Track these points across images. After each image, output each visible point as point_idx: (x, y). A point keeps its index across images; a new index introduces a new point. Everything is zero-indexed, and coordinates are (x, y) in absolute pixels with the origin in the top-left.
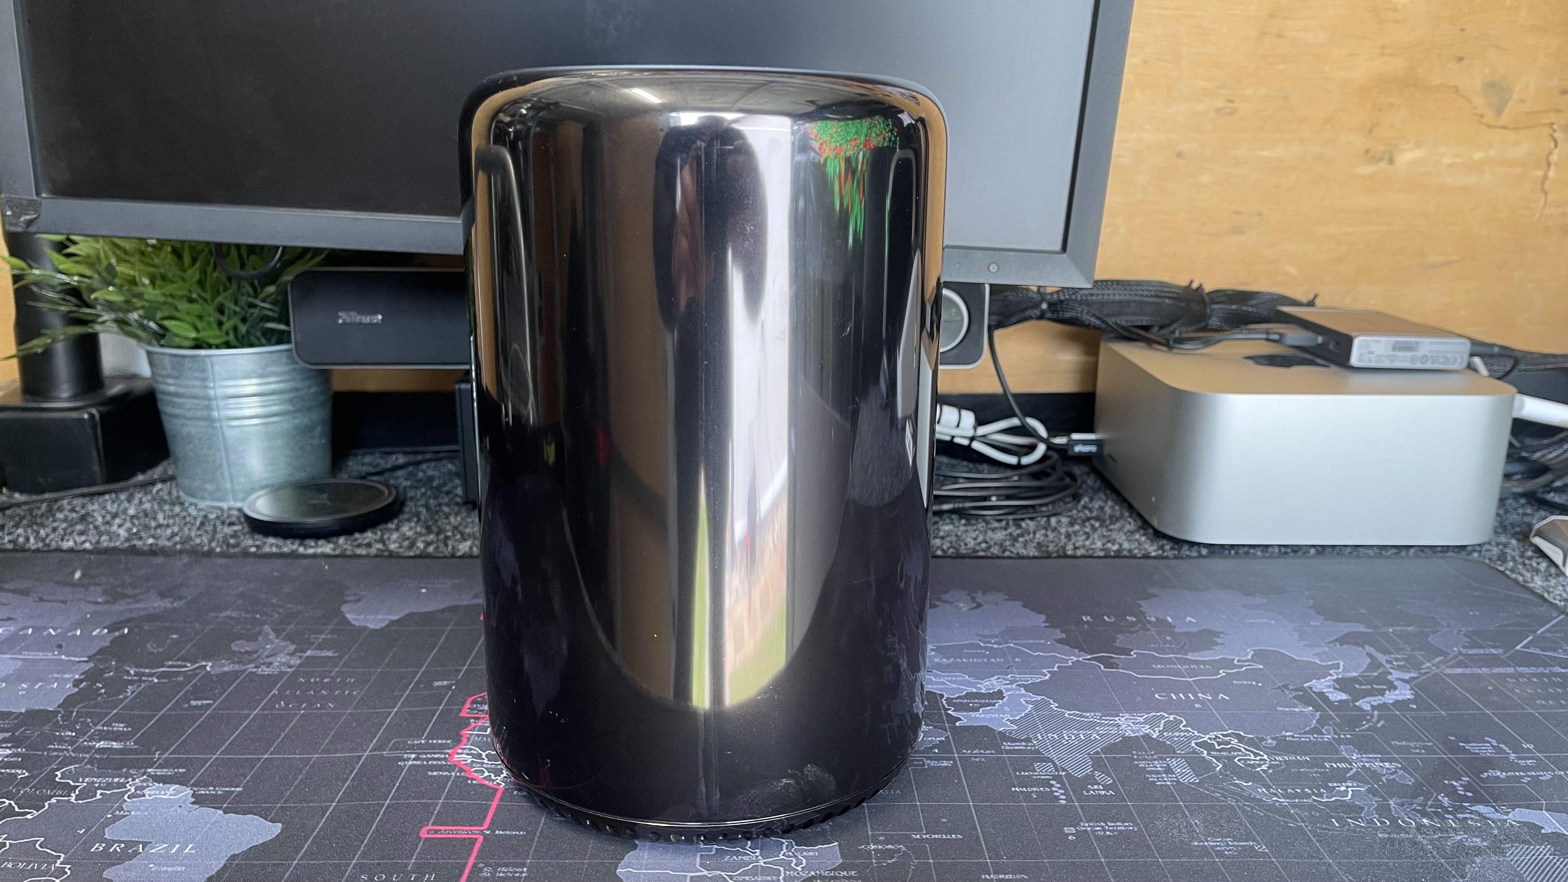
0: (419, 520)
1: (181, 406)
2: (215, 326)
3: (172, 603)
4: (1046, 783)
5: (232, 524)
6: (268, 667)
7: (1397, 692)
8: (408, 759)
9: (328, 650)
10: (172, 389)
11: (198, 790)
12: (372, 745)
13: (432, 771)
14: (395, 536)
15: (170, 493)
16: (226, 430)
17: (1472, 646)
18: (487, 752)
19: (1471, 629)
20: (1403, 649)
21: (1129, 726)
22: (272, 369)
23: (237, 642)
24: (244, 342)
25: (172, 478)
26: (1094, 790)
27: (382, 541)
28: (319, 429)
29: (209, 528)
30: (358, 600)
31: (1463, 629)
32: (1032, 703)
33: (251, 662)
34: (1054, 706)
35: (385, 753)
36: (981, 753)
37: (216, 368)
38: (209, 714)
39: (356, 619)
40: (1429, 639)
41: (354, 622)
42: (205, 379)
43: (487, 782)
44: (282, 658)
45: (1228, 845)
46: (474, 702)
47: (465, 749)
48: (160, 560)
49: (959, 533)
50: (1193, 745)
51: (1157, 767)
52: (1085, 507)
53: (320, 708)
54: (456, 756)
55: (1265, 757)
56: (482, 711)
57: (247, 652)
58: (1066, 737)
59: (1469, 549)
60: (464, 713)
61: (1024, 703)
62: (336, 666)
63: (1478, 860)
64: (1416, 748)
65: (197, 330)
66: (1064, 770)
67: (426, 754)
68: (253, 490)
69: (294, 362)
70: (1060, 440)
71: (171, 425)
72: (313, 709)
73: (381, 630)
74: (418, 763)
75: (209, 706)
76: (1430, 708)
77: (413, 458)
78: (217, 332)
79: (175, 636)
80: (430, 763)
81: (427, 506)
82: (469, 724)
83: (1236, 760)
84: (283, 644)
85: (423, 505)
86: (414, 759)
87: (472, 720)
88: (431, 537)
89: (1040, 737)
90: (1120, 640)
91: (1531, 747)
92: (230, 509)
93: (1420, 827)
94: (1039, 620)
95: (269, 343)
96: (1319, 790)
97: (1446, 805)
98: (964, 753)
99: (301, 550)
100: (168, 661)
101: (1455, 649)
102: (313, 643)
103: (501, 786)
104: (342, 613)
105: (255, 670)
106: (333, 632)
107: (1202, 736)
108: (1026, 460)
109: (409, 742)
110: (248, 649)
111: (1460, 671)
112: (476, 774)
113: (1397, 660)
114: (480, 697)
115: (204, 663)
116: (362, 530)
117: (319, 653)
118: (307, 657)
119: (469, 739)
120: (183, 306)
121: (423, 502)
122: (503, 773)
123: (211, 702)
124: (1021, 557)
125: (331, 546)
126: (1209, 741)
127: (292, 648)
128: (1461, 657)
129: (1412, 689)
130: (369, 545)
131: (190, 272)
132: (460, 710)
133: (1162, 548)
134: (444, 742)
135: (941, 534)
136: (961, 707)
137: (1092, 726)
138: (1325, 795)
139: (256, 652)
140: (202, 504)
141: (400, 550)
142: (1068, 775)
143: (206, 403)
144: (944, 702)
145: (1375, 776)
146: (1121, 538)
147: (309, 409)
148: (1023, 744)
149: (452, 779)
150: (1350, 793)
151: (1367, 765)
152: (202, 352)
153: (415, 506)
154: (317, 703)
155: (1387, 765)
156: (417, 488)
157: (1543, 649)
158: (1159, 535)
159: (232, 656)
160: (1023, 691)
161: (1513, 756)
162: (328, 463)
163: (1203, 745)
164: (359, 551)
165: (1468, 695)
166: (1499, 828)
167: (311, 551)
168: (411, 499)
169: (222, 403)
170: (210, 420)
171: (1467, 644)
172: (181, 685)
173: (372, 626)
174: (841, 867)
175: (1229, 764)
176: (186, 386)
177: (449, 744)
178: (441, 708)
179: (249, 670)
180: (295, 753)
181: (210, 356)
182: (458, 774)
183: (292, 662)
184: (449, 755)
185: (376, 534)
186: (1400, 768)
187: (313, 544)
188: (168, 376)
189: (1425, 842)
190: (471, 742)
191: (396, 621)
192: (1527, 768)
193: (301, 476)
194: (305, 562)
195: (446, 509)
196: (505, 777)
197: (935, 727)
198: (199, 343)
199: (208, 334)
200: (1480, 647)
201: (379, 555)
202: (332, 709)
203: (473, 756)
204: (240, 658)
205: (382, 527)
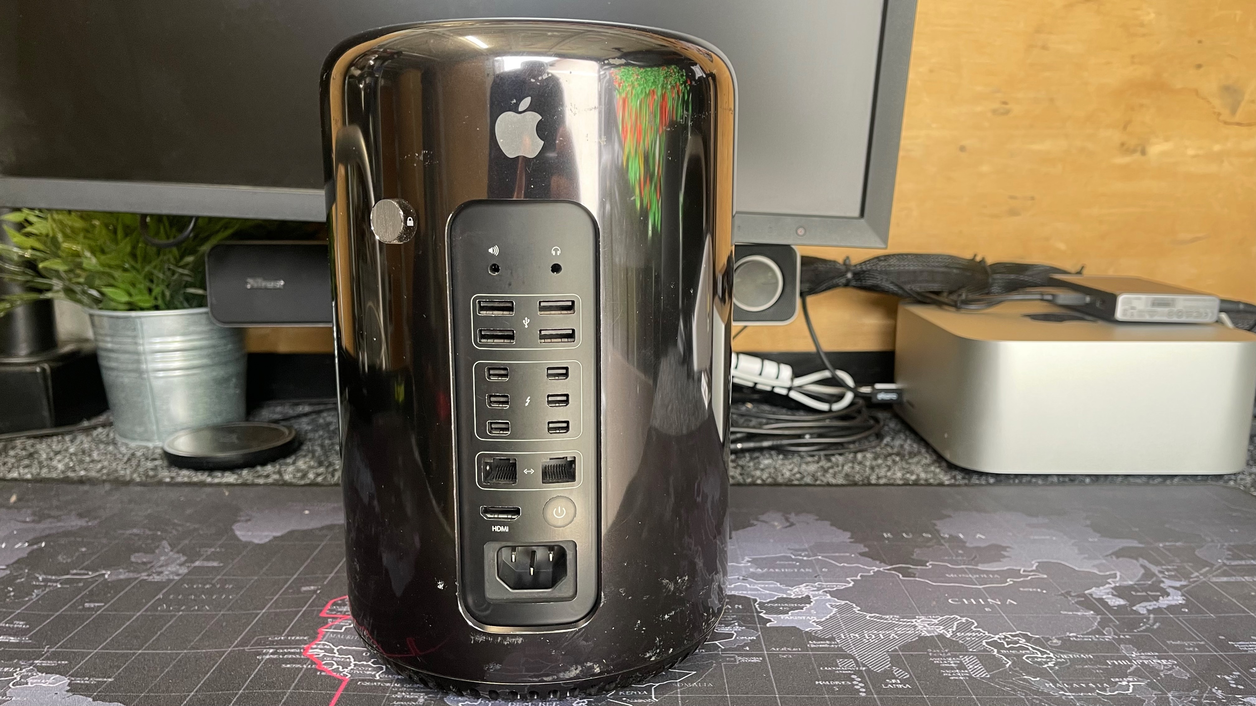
0: (313, 457)
1: (117, 360)
2: (146, 292)
3: (87, 522)
4: (848, 677)
5: (155, 459)
6: (158, 575)
7: (1170, 598)
8: (266, 654)
9: (214, 560)
10: (109, 346)
11: (75, 680)
12: (236, 642)
13: (287, 664)
14: (291, 469)
15: (108, 435)
16: (152, 380)
17: (1235, 557)
18: (339, 648)
19: (1232, 544)
20: (1173, 561)
21: (925, 627)
22: (192, 328)
23: (137, 554)
24: (170, 305)
25: (111, 424)
26: (892, 684)
27: (279, 473)
28: (234, 380)
29: (134, 462)
30: (249, 520)
31: (1226, 544)
32: (836, 607)
33: (144, 571)
34: (857, 609)
35: (246, 648)
36: (788, 651)
37: (145, 327)
38: (99, 614)
39: (244, 536)
40: (1196, 553)
41: (241, 538)
42: (135, 337)
43: (335, 674)
44: (173, 568)
46: (335, 604)
47: (319, 644)
48: (86, 488)
49: (777, 466)
50: (984, 644)
51: (950, 663)
52: (887, 445)
53: (198, 610)
54: (311, 651)
55: (1052, 655)
56: (341, 612)
57: (144, 563)
58: (867, 637)
59: (1226, 478)
60: (325, 613)
61: (829, 606)
62: (219, 575)
64: (1189, 646)
65: (130, 295)
66: (864, 666)
67: (283, 649)
68: (176, 431)
69: (211, 323)
70: (866, 390)
71: (109, 377)
72: (191, 611)
73: (265, 544)
74: (275, 656)
75: (100, 607)
76: (1200, 611)
77: (317, 408)
78: (147, 297)
79: (84, 549)
81: (322, 446)
82: (327, 623)
83: (1024, 658)
84: (176, 556)
85: (319, 445)
86: (272, 654)
87: (330, 620)
88: (321, 470)
89: (843, 637)
90: (917, 553)
92: (155, 448)
94: (845, 537)
95: (191, 307)
96: (1102, 685)
97: (1220, 696)
98: (773, 651)
99: (209, 480)
100: (73, 569)
101: (1219, 561)
102: (202, 555)
103: (347, 677)
104: (232, 530)
105: (146, 578)
106: (221, 546)
107: (992, 636)
108: (837, 407)
109: (270, 639)
110: (145, 560)
111: (1225, 579)
112: (325, 667)
113: (1168, 570)
114: (341, 600)
115: (104, 572)
116: (264, 464)
117: (206, 564)
118: (195, 567)
119: (324, 636)
120: (117, 274)
121: (319, 442)
122: (350, 666)
123: (103, 604)
124: (829, 485)
125: (236, 476)
126: (999, 641)
127: (183, 559)
128: (1225, 568)
129: (1183, 595)
130: (267, 476)
131: (122, 245)
132: (321, 611)
133: (954, 477)
134: (301, 638)
135: (762, 466)
136: (770, 611)
137: (891, 626)
138: (1108, 689)
139: (151, 563)
140: (133, 444)
141: (293, 480)
142: (869, 671)
143: (136, 357)
144: (757, 606)
145: (1154, 671)
146: (918, 470)
147: (226, 364)
148: (828, 642)
149: (304, 670)
150: (1131, 687)
151: (1146, 662)
152: (133, 314)
153: (312, 446)
154: (195, 606)
155: (1164, 662)
156: (316, 431)
158: (951, 467)
159: (130, 566)
160: (829, 596)
162: (242, 410)
163: (994, 644)
164: (257, 481)
165: (1234, 600)
167: (216, 481)
168: (310, 440)
169: (149, 357)
170: (140, 372)
171: (1230, 557)
172: (80, 590)
173: (256, 541)
175: (1018, 660)
176: (120, 343)
177: (305, 640)
178: (304, 609)
179: (142, 578)
180: (167, 649)
181: (140, 317)
182: (310, 666)
183: (181, 572)
184: (304, 650)
185: (274, 467)
186: (1176, 665)
187: (220, 475)
188: (106, 335)
190: (325, 639)
191: (279, 537)
193: (218, 420)
194: (209, 490)
196: (352, 669)
197: (747, 628)
198: (132, 307)
199: (139, 298)
200: (1242, 559)
201: (275, 484)
202: (208, 611)
203: (326, 650)
204: (136, 568)
205: (281, 461)
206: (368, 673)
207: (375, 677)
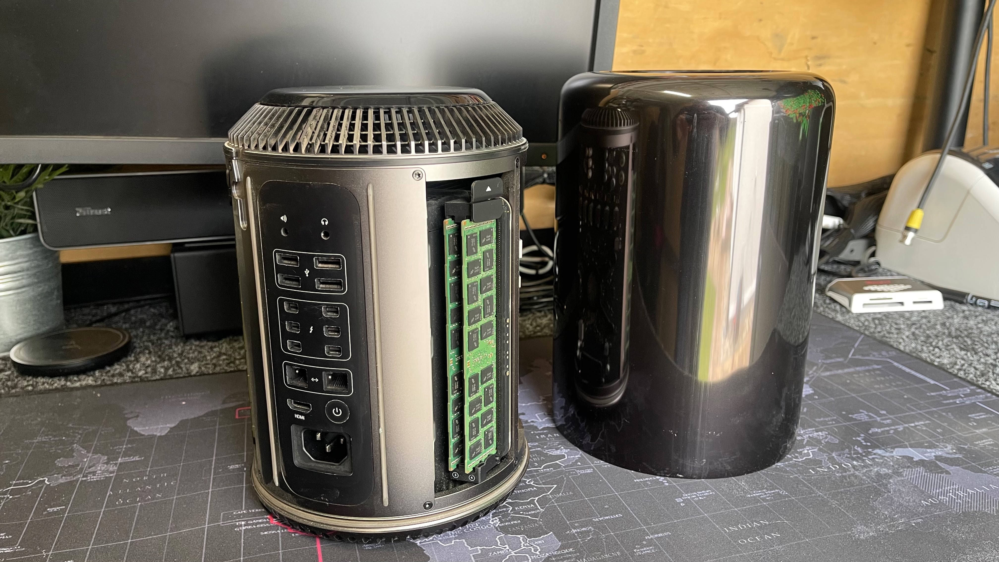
6: (94, 475)
8: (241, 526)
9: (133, 455)
12: (207, 519)
13: (263, 532)
17: (827, 357)
23: (59, 460)
27: (130, 370)
28: (56, 293)
30: (137, 416)
33: (78, 473)
35: (219, 523)
38: (67, 516)
44: (101, 467)
45: (765, 494)
53: (152, 499)
57: (72, 467)
62: (147, 467)
63: (891, 481)
64: (829, 421)
72: (146, 501)
73: (166, 435)
74: (250, 527)
76: (825, 398)
81: (151, 341)
84: (96, 456)
91: (884, 412)
93: (854, 467)
97: (861, 452)
98: (596, 463)
99: (69, 384)
100: (12, 481)
102: (119, 453)
104: (129, 427)
105: (85, 479)
108: (541, 271)
109: (234, 514)
110: (70, 464)
111: (828, 373)
115: (41, 479)
117: (128, 459)
118: (120, 464)
127: (105, 458)
128: (825, 366)
134: (260, 510)
138: (799, 457)
141: (147, 375)
145: (819, 441)
150: (811, 453)
151: (811, 435)
153: (141, 342)
154: (147, 496)
155: (820, 433)
156: (136, 329)
157: (863, 355)
159: (60, 470)
161: (878, 419)
164: (115, 380)
165: (840, 387)
166: (892, 461)
168: (136, 337)
172: (32, 497)
173: (157, 434)
174: (562, 547)
178: (244, 485)
179: (80, 480)
180: (150, 535)
182: (282, 531)
183: (111, 469)
184: (269, 519)
186: (828, 435)
187: (75, 378)
189: (861, 475)
191: (174, 427)
192: (888, 425)
200: (832, 358)
202: (161, 498)
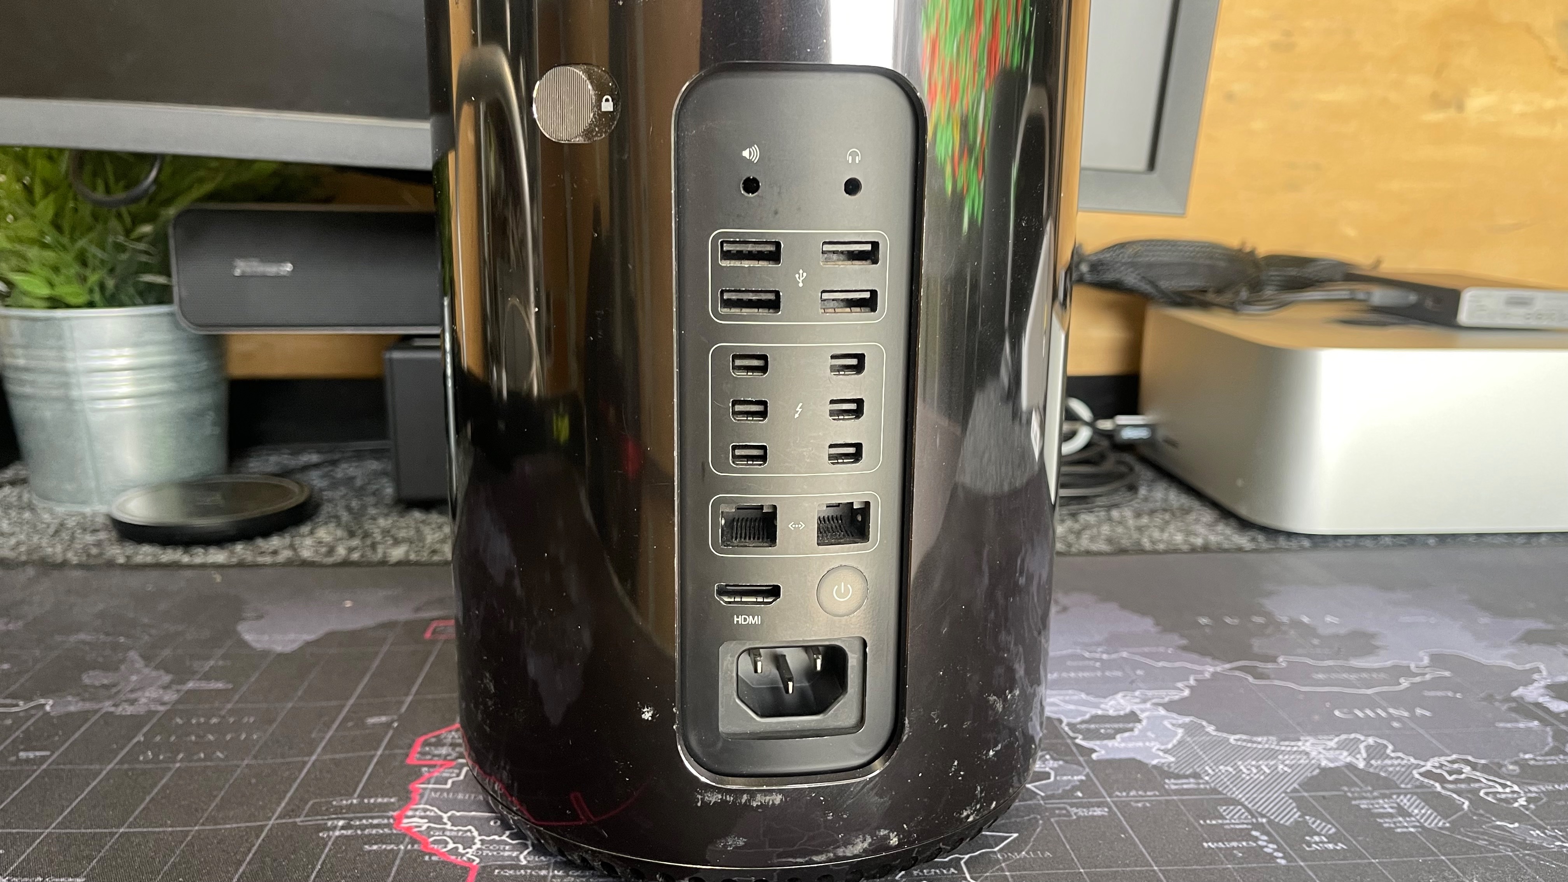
0: (339, 524)
1: (33, 383)
2: (76, 281)
3: (6, 624)
4: (1244, 835)
5: (95, 531)
8: (334, 828)
9: (217, 680)
10: (21, 362)
12: (279, 810)
13: (371, 844)
14: (308, 541)
15: (20, 497)
16: (88, 413)
18: (449, 814)
21: (1320, 753)
22: (147, 337)
23: (91, 673)
24: (112, 301)
25: (24, 481)
26: (1316, 843)
27: (292, 547)
28: (211, 416)
29: (65, 536)
30: (260, 618)
32: (1180, 726)
33: (108, 698)
34: (1211, 729)
35: (298, 820)
36: (1141, 796)
37: (76, 334)
38: (44, 770)
39: (258, 641)
41: (254, 645)
42: (61, 348)
43: (453, 857)
44: (152, 693)
46: (427, 744)
47: (416, 810)
50: (1417, 776)
51: (1384, 808)
53: (204, 760)
54: (405, 821)
55: (1516, 788)
56: (439, 756)
57: (104, 686)
58: (1245, 770)
60: (414, 758)
61: (1170, 726)
62: (228, 702)
65: (51, 285)
66: (1263, 816)
67: (360, 819)
68: (125, 489)
69: (180, 329)
70: (1106, 425)
71: (20, 409)
72: (192, 761)
73: (292, 653)
74: (349, 832)
75: (44, 759)
78: (77, 287)
79: (6, 666)
80: (367, 832)
81: (349, 509)
82: (421, 775)
83: (1482, 794)
84: (154, 674)
85: (343, 507)
86: (343, 828)
87: (425, 769)
88: (355, 542)
89: (1210, 771)
90: (1258, 645)
92: (94, 515)
94: (1146, 624)
95: (146, 303)
98: (1117, 796)
99: (186, 559)
102: (197, 672)
103: (475, 863)
104: (235, 632)
105: (113, 709)
106: (224, 657)
107: (1422, 763)
109: (334, 803)
110: (105, 682)
112: (436, 847)
114: (434, 737)
115: (43, 702)
116: (266, 534)
117: (204, 685)
118: (188, 691)
119: (422, 796)
120: (33, 252)
122: (474, 844)
123: (48, 753)
124: (1088, 553)
125: (226, 554)
126: (1434, 770)
127: (167, 678)
130: (275, 553)
131: (41, 206)
132: (407, 755)
133: (1253, 540)
134: (386, 800)
136: (1090, 735)
137: (1272, 754)
139: (114, 685)
140: (60, 510)
141: (315, 558)
142: (1270, 822)
143: (64, 379)
144: (1066, 729)
146: (1201, 529)
147: (198, 390)
148: (1192, 780)
149: (401, 855)
152: (59, 313)
154: (198, 753)
156: (335, 489)
158: (1245, 525)
159: (83, 691)
160: (1162, 712)
162: (222, 458)
163: (1428, 774)
164: (261, 560)
167: (198, 560)
168: (330, 501)
169: (83, 380)
170: (69, 402)
173: (279, 649)
175: (1476, 801)
176: (37, 358)
177: (393, 803)
178: (379, 752)
179: (104, 711)
180: (166, 825)
181: (68, 319)
182: (409, 847)
183: (166, 698)
184: (394, 820)
185: (283, 539)
187: (201, 552)
188: (16, 346)
190: (424, 800)
191: (313, 641)
193: (187, 473)
194: (189, 573)
195: (372, 511)
196: (478, 849)
197: (1066, 762)
198: (55, 303)
199: (67, 290)
201: (288, 563)
202: (221, 760)
203: (431, 819)
204: (93, 694)
205: (294, 531)
206: (506, 854)
207: (520, 861)
